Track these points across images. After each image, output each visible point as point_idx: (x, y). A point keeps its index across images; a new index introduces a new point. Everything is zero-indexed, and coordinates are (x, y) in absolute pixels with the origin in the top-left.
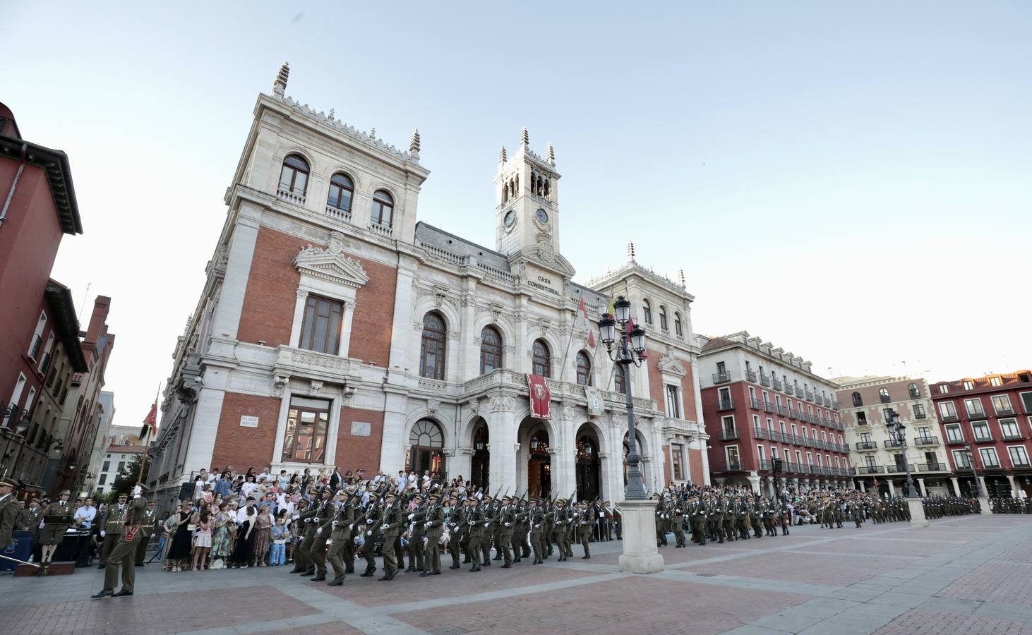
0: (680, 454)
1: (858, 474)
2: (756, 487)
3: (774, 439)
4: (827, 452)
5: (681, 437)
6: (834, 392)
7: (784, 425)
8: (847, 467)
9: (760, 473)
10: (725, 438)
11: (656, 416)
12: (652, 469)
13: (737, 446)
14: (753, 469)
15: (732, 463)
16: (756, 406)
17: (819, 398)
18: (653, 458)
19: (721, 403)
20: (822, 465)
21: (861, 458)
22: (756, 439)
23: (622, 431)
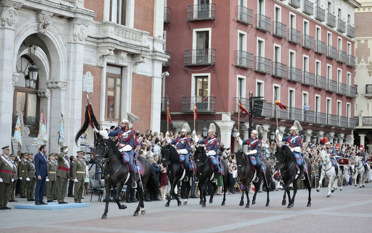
0: (118, 81)
1: (360, 126)
2: (226, 135)
3: (263, 69)
4: (329, 93)
5: (124, 55)
6: (352, 12)
7: (280, 51)
8: (350, 116)
9: (234, 116)
10: (194, 61)
11: (80, 16)
12: (62, 102)
13: (209, 74)
14: (226, 111)
15: (200, 100)
16: (245, 19)
17: (332, 18)
18: (66, 84)
19: (195, 8)
20: (319, 110)
21: (368, 105)
22: (237, 67)
23: (17, 36)
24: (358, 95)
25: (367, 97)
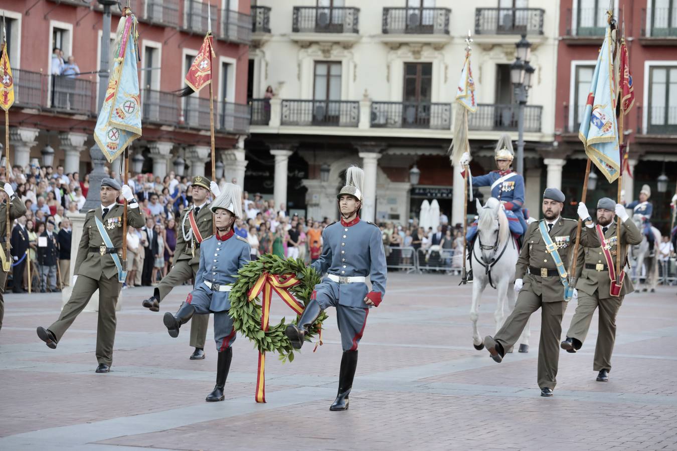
1: (274, 127)
21: (299, 66)
24: (272, 36)
25: (296, 42)
